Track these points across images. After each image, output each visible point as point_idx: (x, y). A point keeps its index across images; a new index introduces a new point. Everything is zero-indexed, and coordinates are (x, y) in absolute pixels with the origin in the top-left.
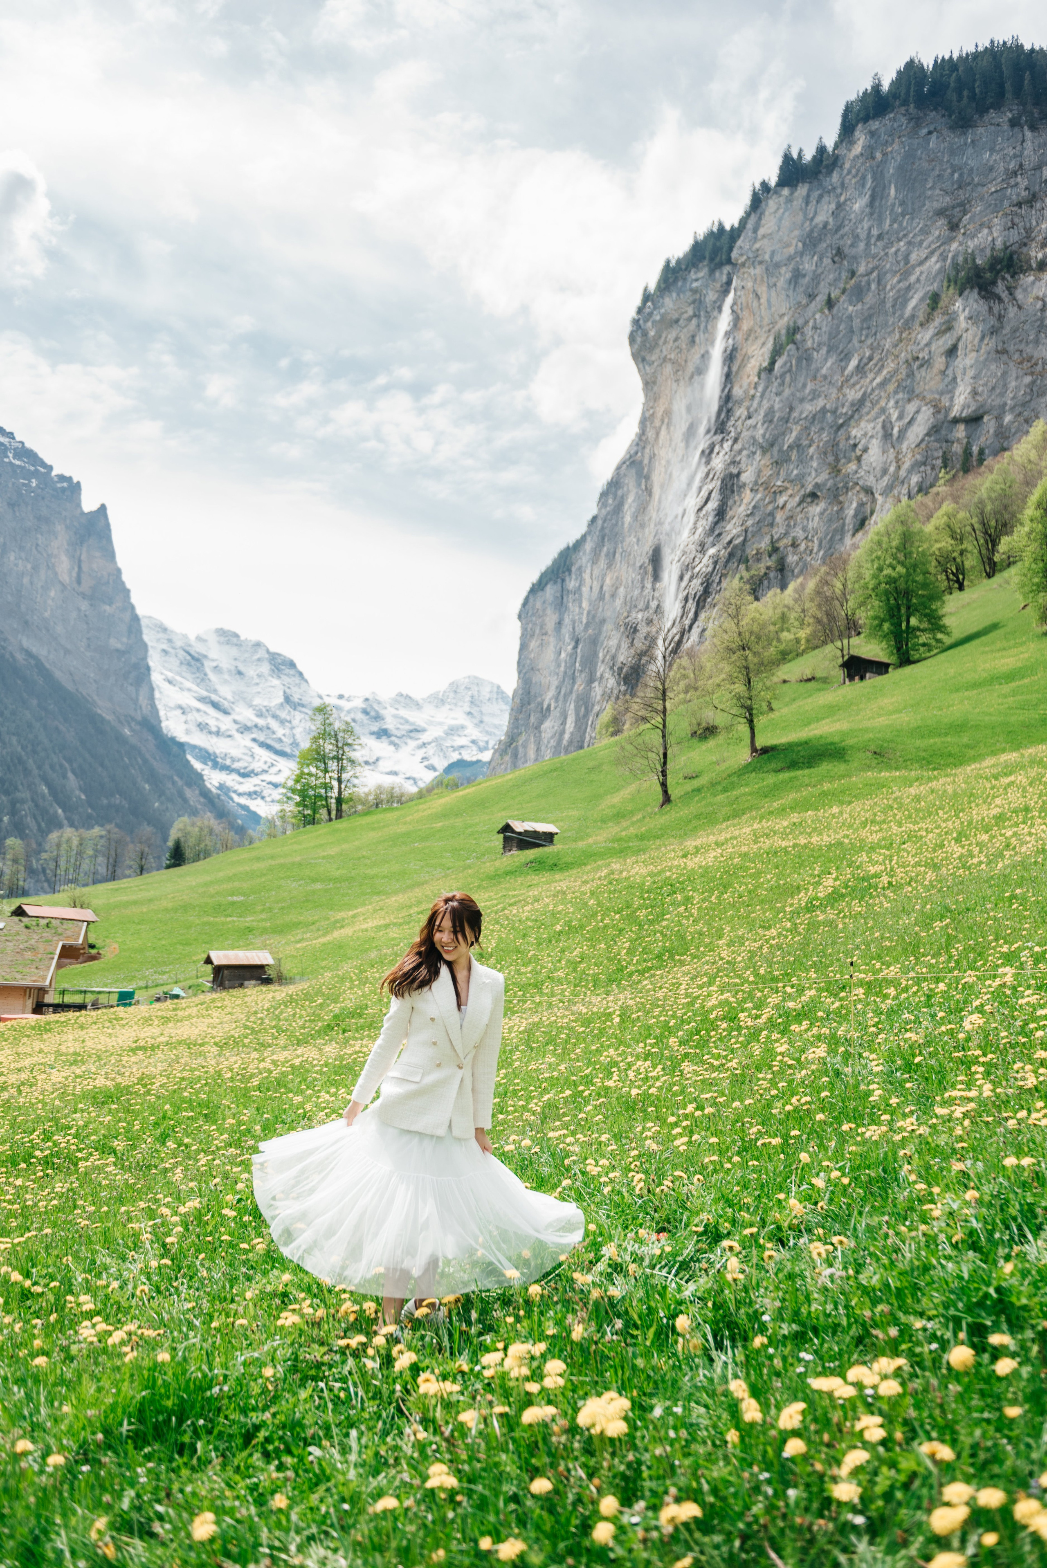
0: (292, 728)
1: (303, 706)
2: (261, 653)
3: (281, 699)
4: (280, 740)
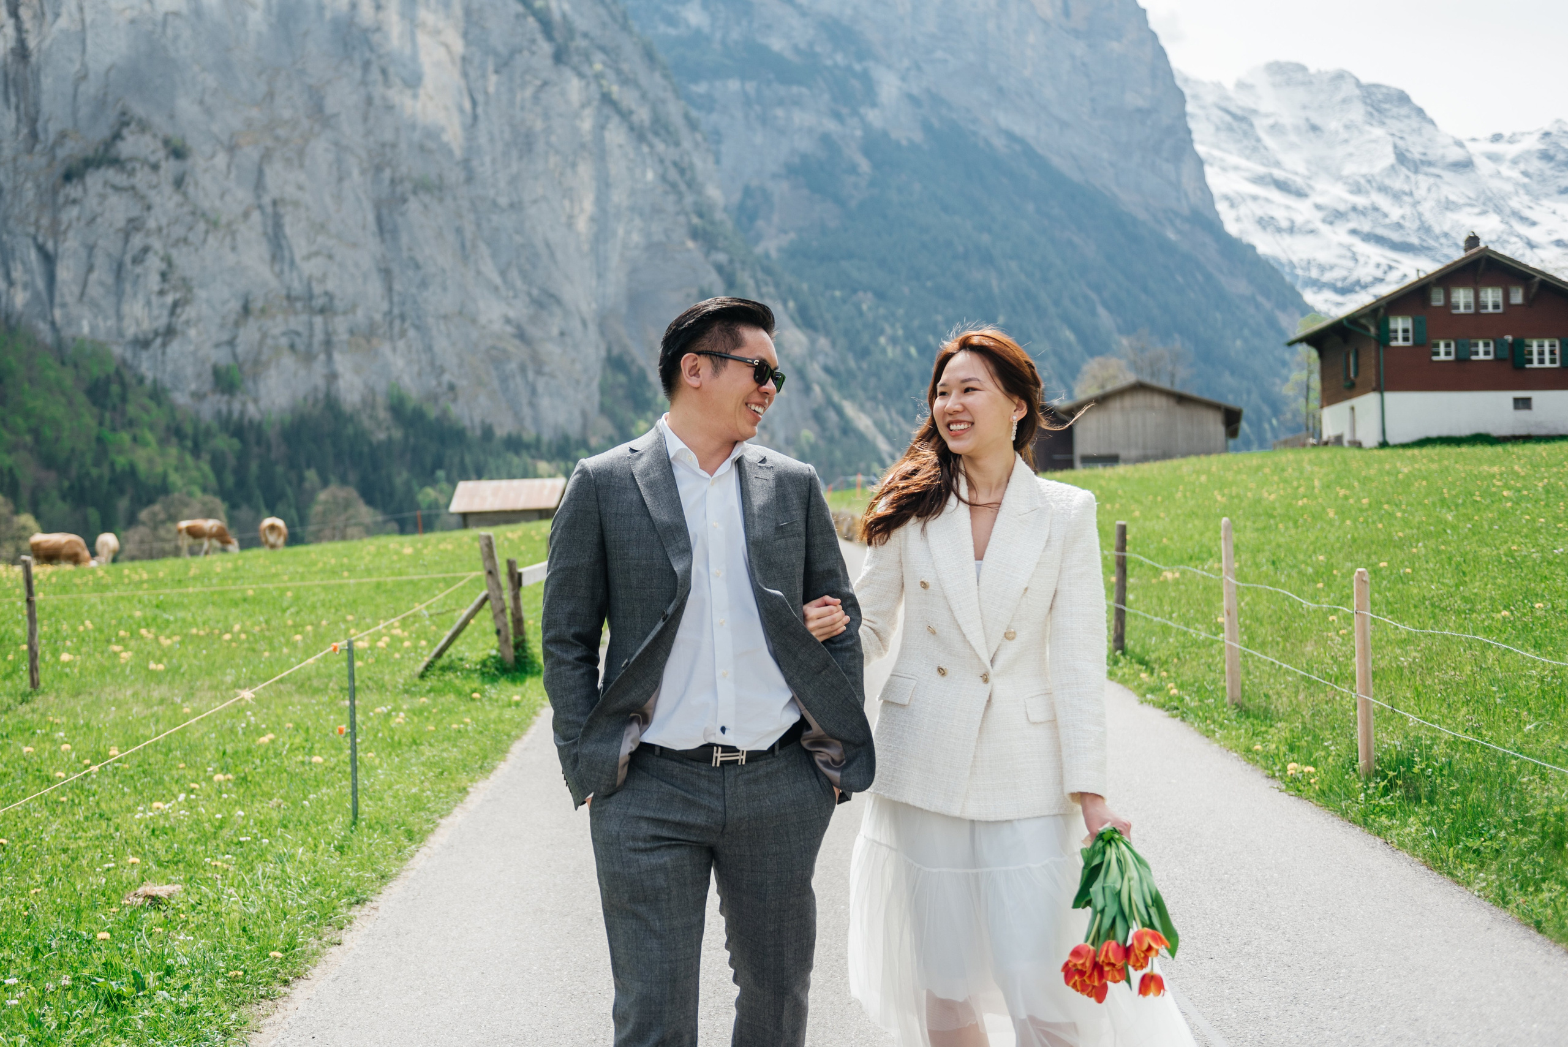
0: (1416, 204)
1: (1430, 164)
2: (1348, 89)
3: (1391, 159)
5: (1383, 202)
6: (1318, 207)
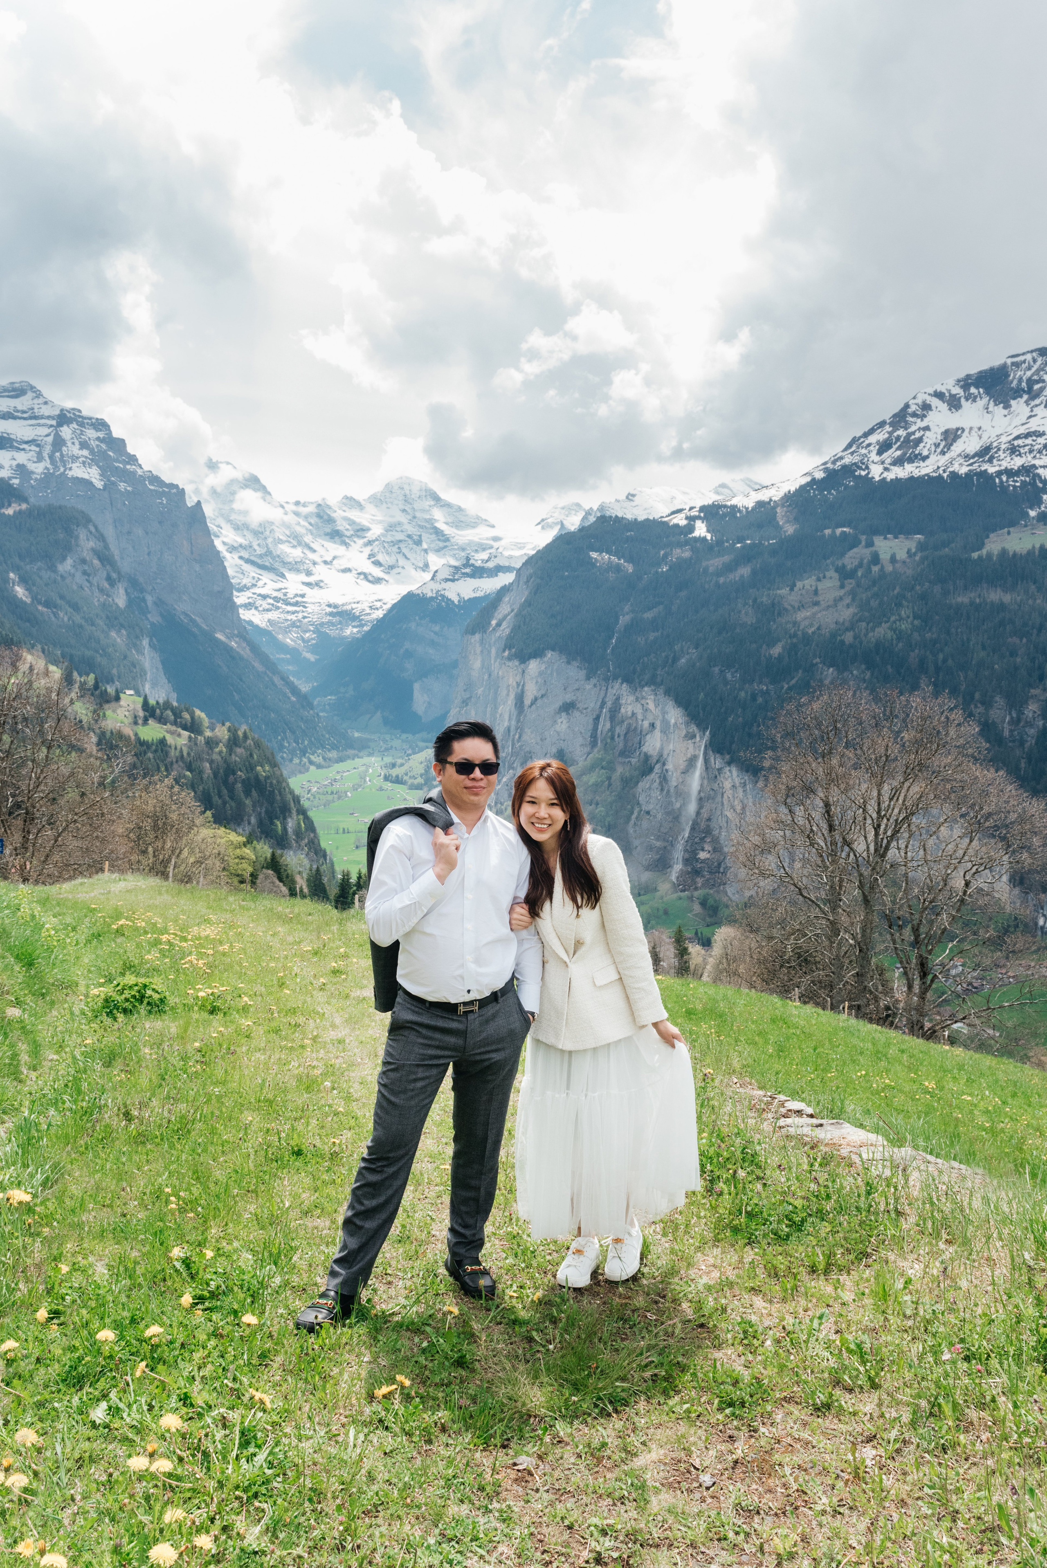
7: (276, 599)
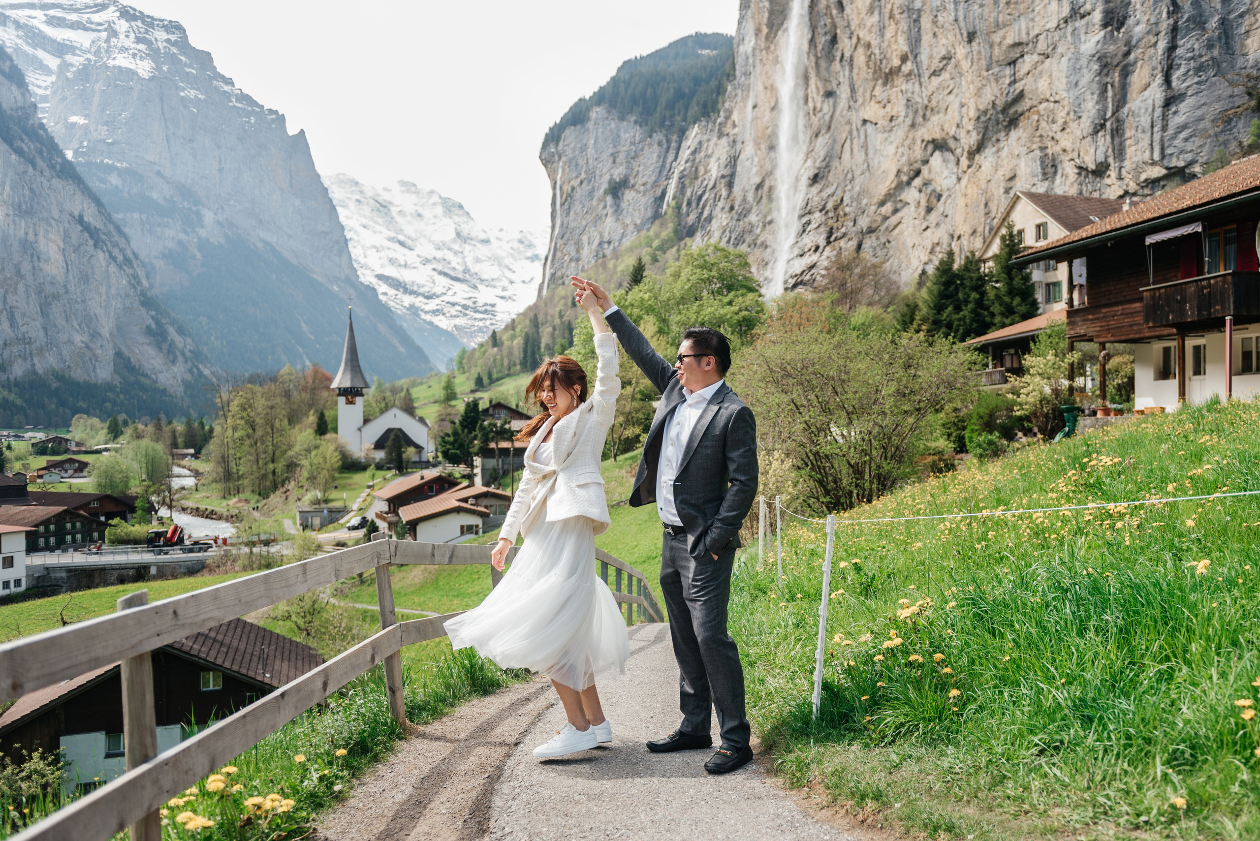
0: (464, 258)
1: (471, 239)
2: (435, 199)
3: (454, 235)
4: (454, 269)
5: (449, 256)
6: (418, 256)
7: (465, 307)
